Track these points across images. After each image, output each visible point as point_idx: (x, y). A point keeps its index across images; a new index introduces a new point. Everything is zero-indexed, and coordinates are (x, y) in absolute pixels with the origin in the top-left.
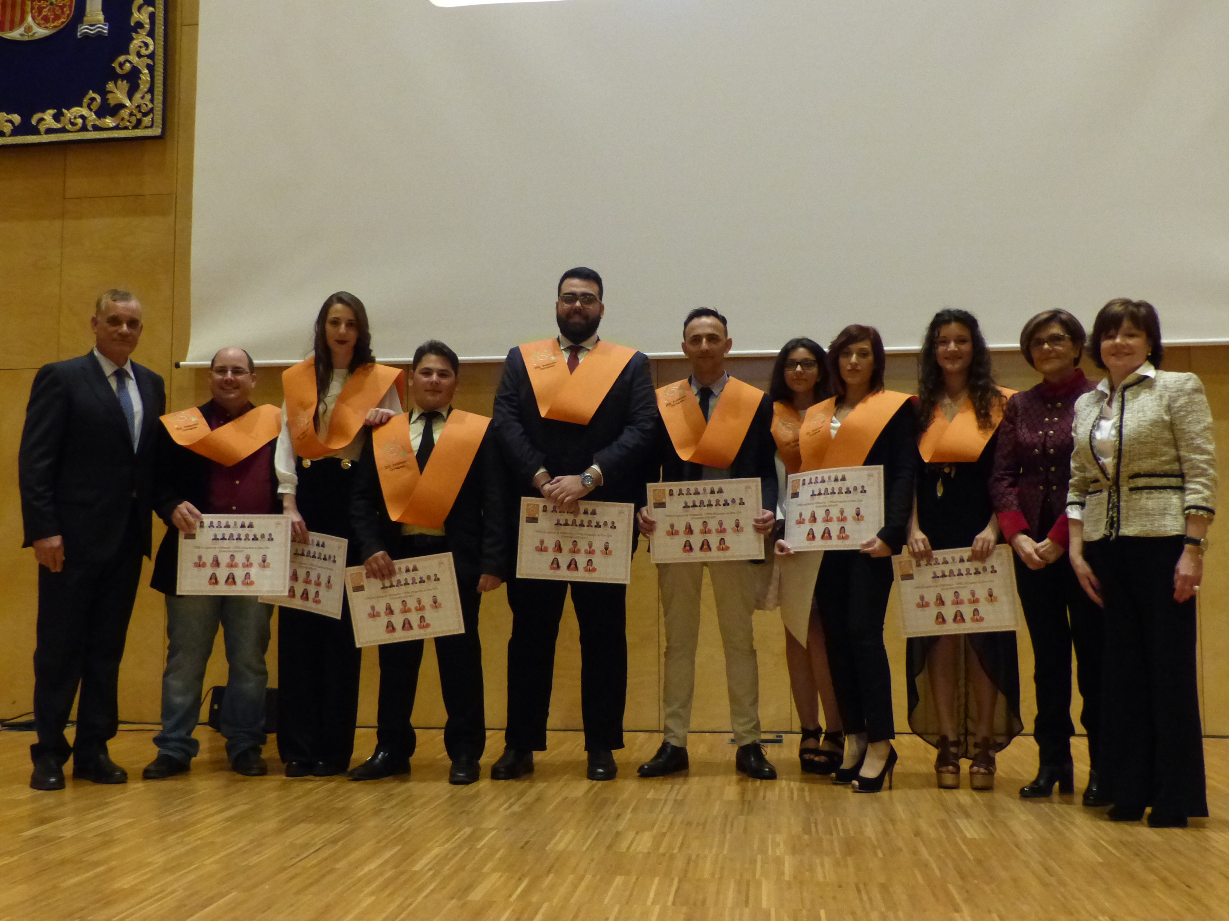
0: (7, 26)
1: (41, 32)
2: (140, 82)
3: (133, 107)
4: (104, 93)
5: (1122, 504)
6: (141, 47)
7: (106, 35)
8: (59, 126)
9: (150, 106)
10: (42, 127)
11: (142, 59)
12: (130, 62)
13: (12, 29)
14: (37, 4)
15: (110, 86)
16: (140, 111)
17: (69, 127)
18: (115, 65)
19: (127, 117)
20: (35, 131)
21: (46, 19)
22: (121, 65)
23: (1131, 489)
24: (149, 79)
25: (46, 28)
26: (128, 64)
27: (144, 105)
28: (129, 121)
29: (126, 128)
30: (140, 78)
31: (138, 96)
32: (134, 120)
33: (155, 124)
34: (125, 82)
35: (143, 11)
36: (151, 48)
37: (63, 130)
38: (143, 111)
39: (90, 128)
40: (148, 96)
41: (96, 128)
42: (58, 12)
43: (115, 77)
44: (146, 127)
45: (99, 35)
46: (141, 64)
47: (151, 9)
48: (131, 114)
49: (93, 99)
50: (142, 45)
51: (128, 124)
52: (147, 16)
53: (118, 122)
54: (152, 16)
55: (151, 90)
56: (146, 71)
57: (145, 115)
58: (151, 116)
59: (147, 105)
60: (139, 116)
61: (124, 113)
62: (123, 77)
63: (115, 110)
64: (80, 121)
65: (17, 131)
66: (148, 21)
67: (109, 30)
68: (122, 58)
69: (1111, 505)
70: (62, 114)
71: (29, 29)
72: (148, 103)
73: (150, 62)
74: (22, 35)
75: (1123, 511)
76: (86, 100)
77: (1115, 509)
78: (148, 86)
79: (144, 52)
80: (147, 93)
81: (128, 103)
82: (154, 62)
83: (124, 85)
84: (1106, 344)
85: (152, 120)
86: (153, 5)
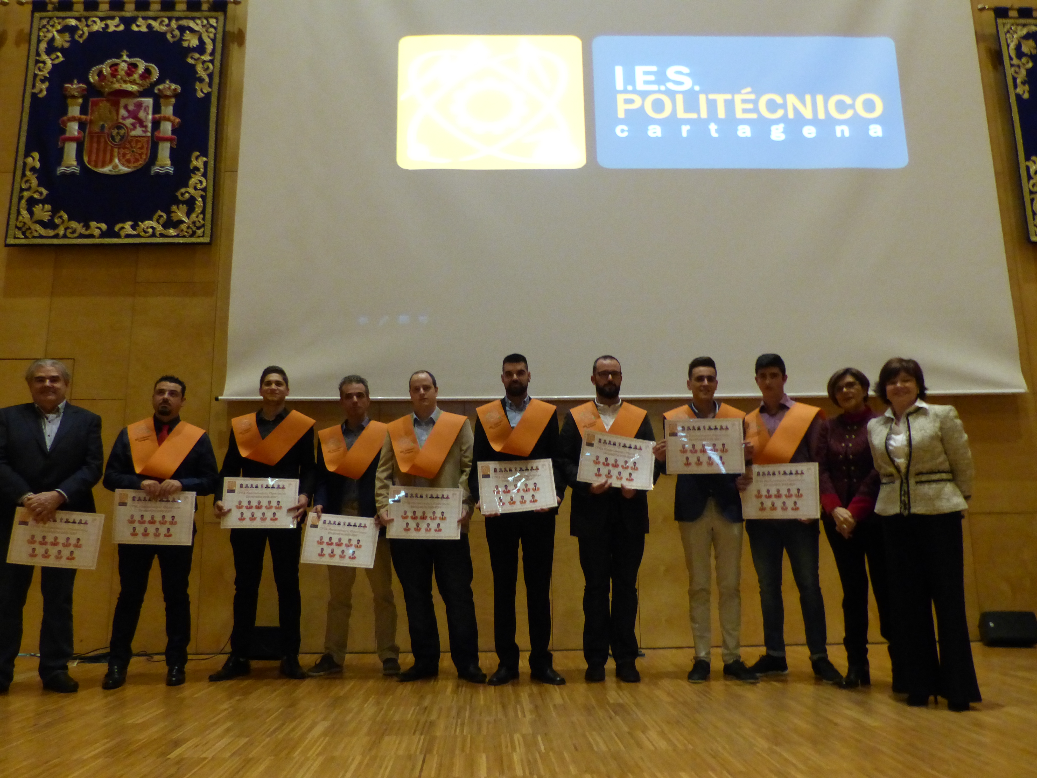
0: (100, 164)
1: (124, 170)
2: (195, 206)
3: (190, 223)
4: (169, 212)
5: (911, 492)
6: (197, 183)
7: (172, 174)
8: (135, 233)
9: (202, 222)
10: (123, 233)
11: (198, 191)
12: (189, 193)
13: (103, 166)
14: (122, 151)
15: (174, 208)
16: (195, 226)
17: (142, 234)
18: (178, 194)
19: (185, 229)
20: (118, 235)
21: (128, 161)
22: (182, 195)
23: (917, 483)
24: (202, 205)
25: (128, 167)
27: (198, 222)
28: (187, 232)
29: (184, 236)
30: (195, 204)
31: (194, 216)
32: (190, 231)
33: (205, 235)
34: (185, 206)
35: (199, 160)
36: (204, 184)
37: (138, 236)
38: (197, 226)
39: (158, 234)
40: (201, 216)
41: (162, 235)
42: (138, 156)
43: (178, 202)
44: (199, 237)
45: (167, 174)
46: (197, 195)
47: (205, 159)
48: (188, 227)
49: (161, 216)
50: (198, 182)
51: (186, 234)
52: (202, 163)
53: (178, 232)
54: (206, 164)
55: (203, 212)
56: (200, 199)
57: (199, 228)
58: (202, 230)
59: (199, 221)
60: (194, 229)
61: (184, 227)
63: (177, 224)
64: (150, 230)
65: (103, 235)
66: (202, 166)
67: (174, 171)
68: (183, 190)
69: (903, 493)
70: (138, 225)
71: (116, 167)
72: (201, 221)
73: (203, 193)
74: (110, 171)
75: (912, 497)
76: (156, 217)
77: (906, 496)
78: (201, 209)
79: (199, 186)
80: (201, 213)
81: (186, 220)
82: (206, 193)
83: (184, 208)
84: (889, 388)
85: (204, 232)
86: (206, 156)
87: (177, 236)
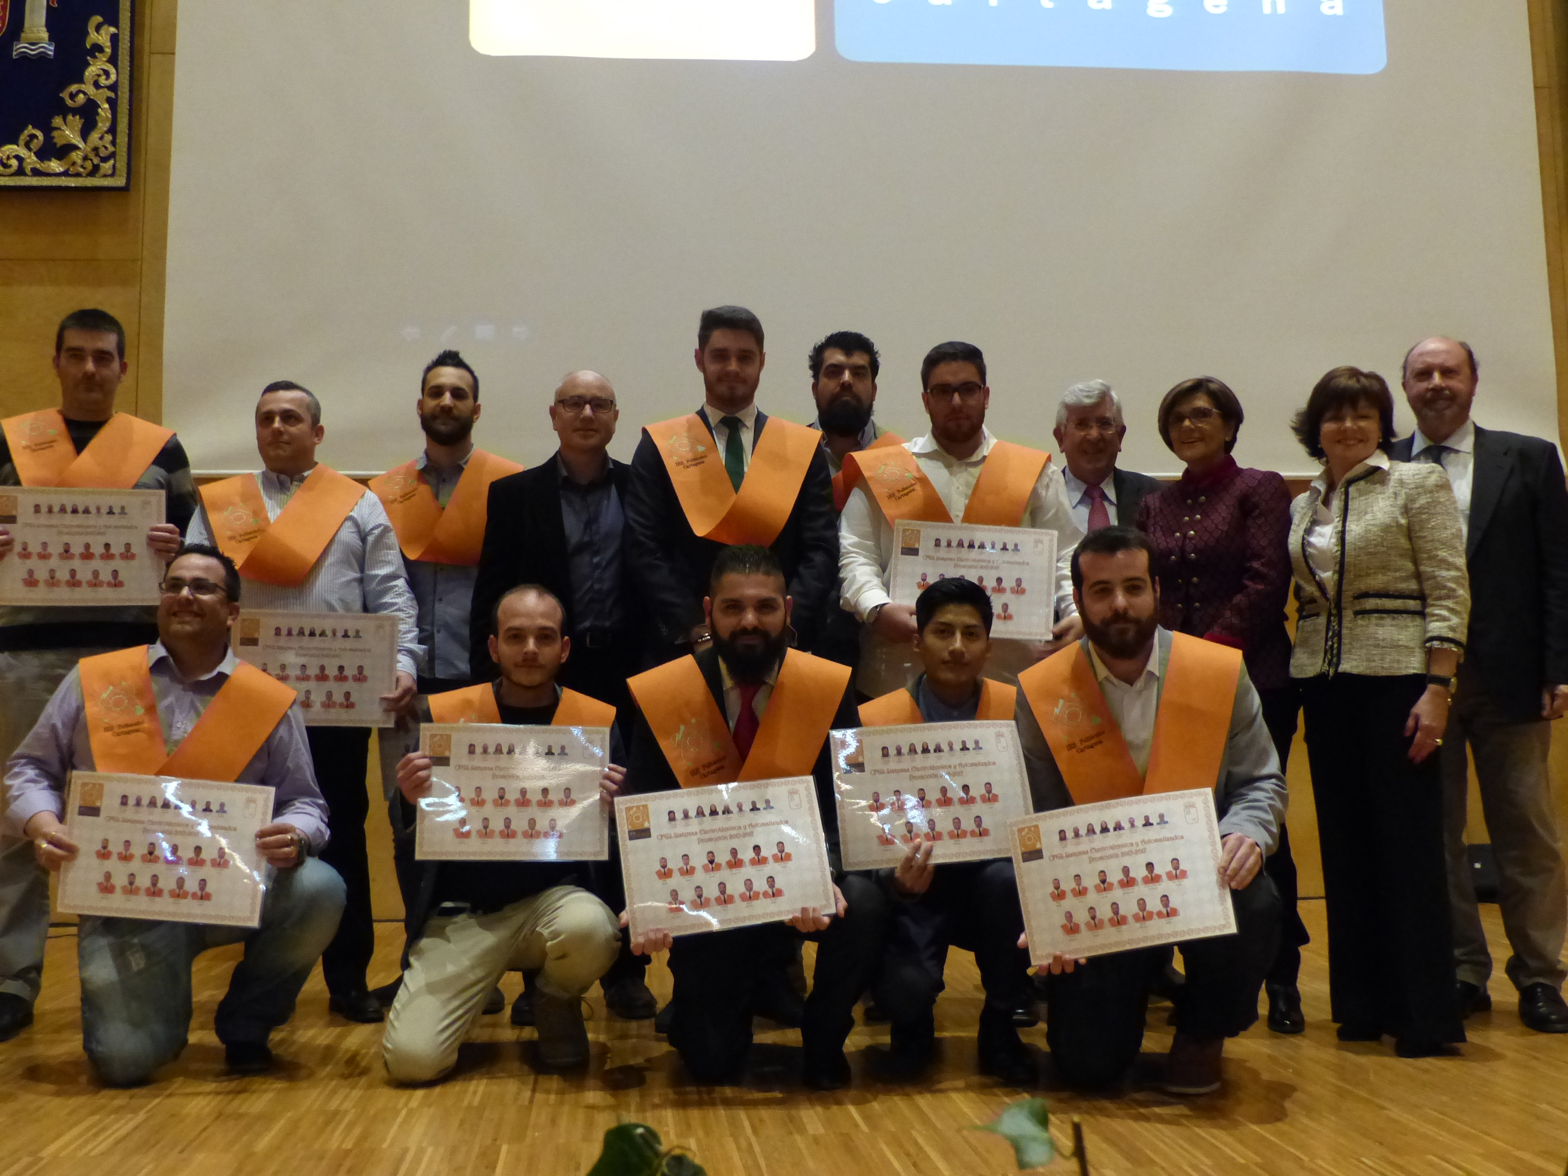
2: (98, 118)
3: (88, 149)
4: (48, 130)
6: (99, 76)
7: (52, 57)
9: (111, 149)
11: (101, 91)
12: (85, 93)
15: (57, 121)
16: (97, 155)
18: (65, 95)
19: (79, 162)
22: (73, 96)
23: (1358, 613)
24: (110, 116)
26: (81, 96)
27: (103, 149)
28: (82, 167)
29: (78, 175)
30: (98, 114)
31: (95, 136)
32: (89, 165)
33: (117, 172)
34: (78, 117)
35: (102, 32)
36: (113, 77)
38: (102, 155)
39: (28, 170)
40: (108, 137)
41: (36, 172)
43: (64, 111)
44: (105, 176)
45: (42, 57)
46: (101, 97)
47: (113, 30)
48: (85, 158)
49: (33, 137)
50: (102, 72)
51: (81, 170)
52: (109, 38)
53: (66, 167)
54: (114, 39)
55: (112, 130)
56: (106, 106)
57: (105, 160)
58: (112, 162)
59: (106, 148)
60: (96, 161)
61: (76, 156)
62: (75, 111)
63: (64, 151)
64: (14, 163)
66: (109, 44)
67: (56, 51)
68: (74, 88)
69: (1330, 634)
72: (108, 146)
73: (112, 95)
75: (1347, 642)
76: (23, 137)
77: (1336, 639)
78: (108, 124)
79: (103, 81)
80: (107, 132)
81: (81, 145)
82: (116, 95)
83: (76, 122)
85: (114, 166)
86: (116, 24)
87: (66, 174)
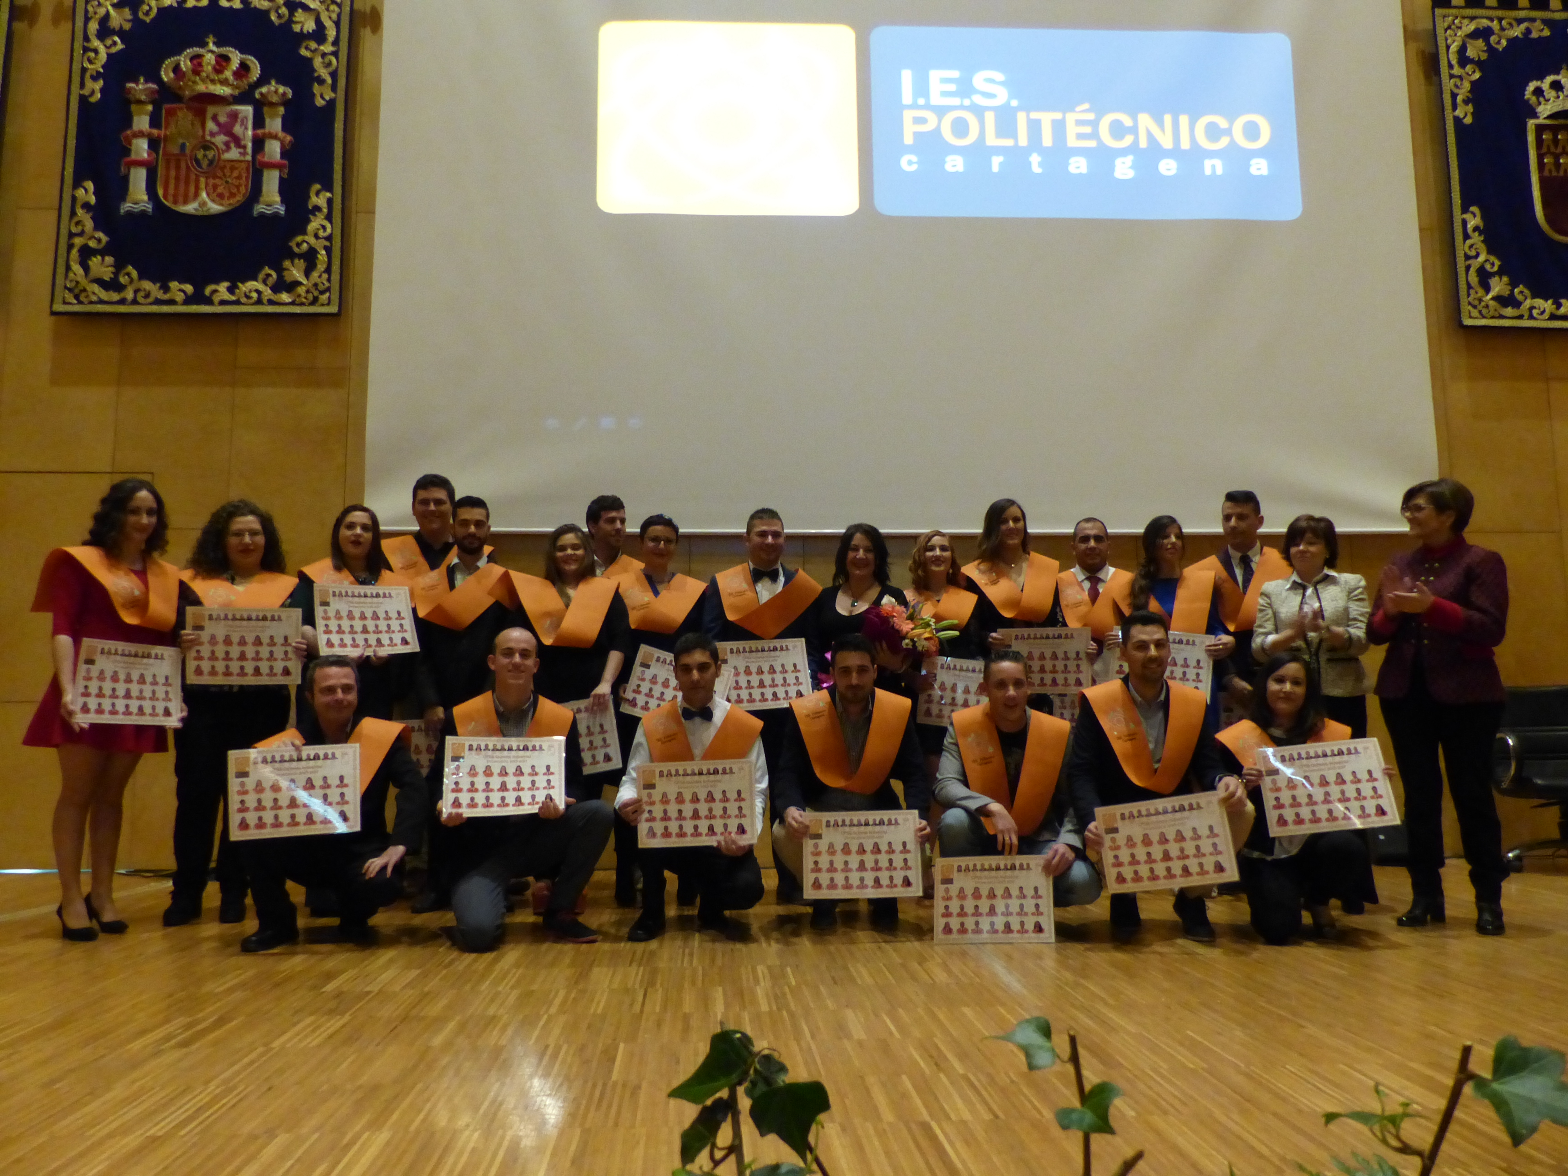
0: (181, 200)
1: (215, 208)
2: (317, 262)
3: (310, 285)
4: (280, 270)
6: (318, 229)
7: (283, 216)
8: (233, 298)
9: (327, 284)
10: (216, 298)
11: (320, 241)
12: (307, 243)
13: (186, 202)
14: (212, 181)
15: (287, 264)
16: (317, 289)
17: (244, 300)
18: (293, 244)
19: (303, 294)
20: (209, 301)
21: (221, 196)
22: (298, 245)
24: (326, 260)
25: (221, 205)
26: (305, 245)
27: (321, 284)
28: (306, 298)
29: (302, 304)
30: (317, 258)
31: (315, 275)
32: (310, 297)
33: (332, 302)
34: (302, 261)
35: (321, 196)
36: (329, 230)
37: (237, 302)
38: (320, 289)
39: (265, 301)
40: (325, 276)
41: (271, 302)
42: (235, 190)
43: (292, 256)
44: (323, 305)
45: (276, 215)
46: (319, 245)
47: (328, 195)
48: (308, 292)
49: (269, 275)
50: (320, 227)
51: (305, 300)
52: (325, 201)
53: (293, 298)
54: (330, 202)
55: (328, 270)
56: (324, 252)
57: (322, 293)
58: (327, 294)
59: (323, 284)
60: (316, 293)
61: (301, 290)
62: (300, 256)
63: (291, 287)
64: (255, 295)
65: (189, 300)
66: (325, 205)
67: (286, 211)
68: (299, 239)
70: (237, 287)
71: (203, 204)
72: (325, 282)
73: (328, 244)
74: (195, 209)
76: (261, 276)
78: (325, 266)
79: (321, 233)
80: (324, 272)
81: (305, 282)
82: (331, 244)
83: (301, 263)
85: (329, 298)
86: (331, 190)
87: (293, 303)
